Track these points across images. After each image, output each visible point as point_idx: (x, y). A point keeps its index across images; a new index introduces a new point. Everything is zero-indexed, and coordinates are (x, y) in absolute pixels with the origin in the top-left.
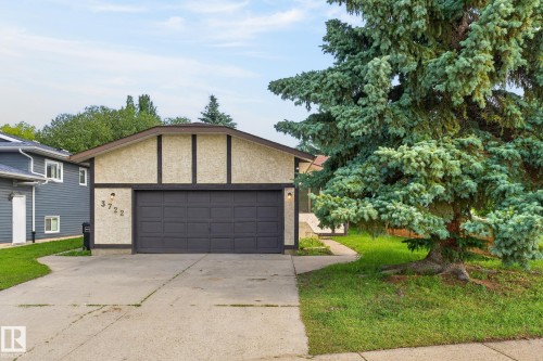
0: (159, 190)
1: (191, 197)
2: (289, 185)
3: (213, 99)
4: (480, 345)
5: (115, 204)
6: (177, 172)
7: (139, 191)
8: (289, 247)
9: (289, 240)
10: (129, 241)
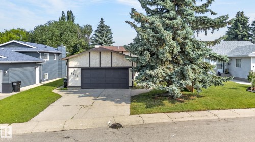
0: (90, 69)
1: (99, 71)
2: (131, 67)
3: (102, 19)
4: (163, 114)
5: (75, 73)
6: (95, 63)
7: (83, 69)
8: (130, 87)
9: (130, 84)
10: (79, 85)
